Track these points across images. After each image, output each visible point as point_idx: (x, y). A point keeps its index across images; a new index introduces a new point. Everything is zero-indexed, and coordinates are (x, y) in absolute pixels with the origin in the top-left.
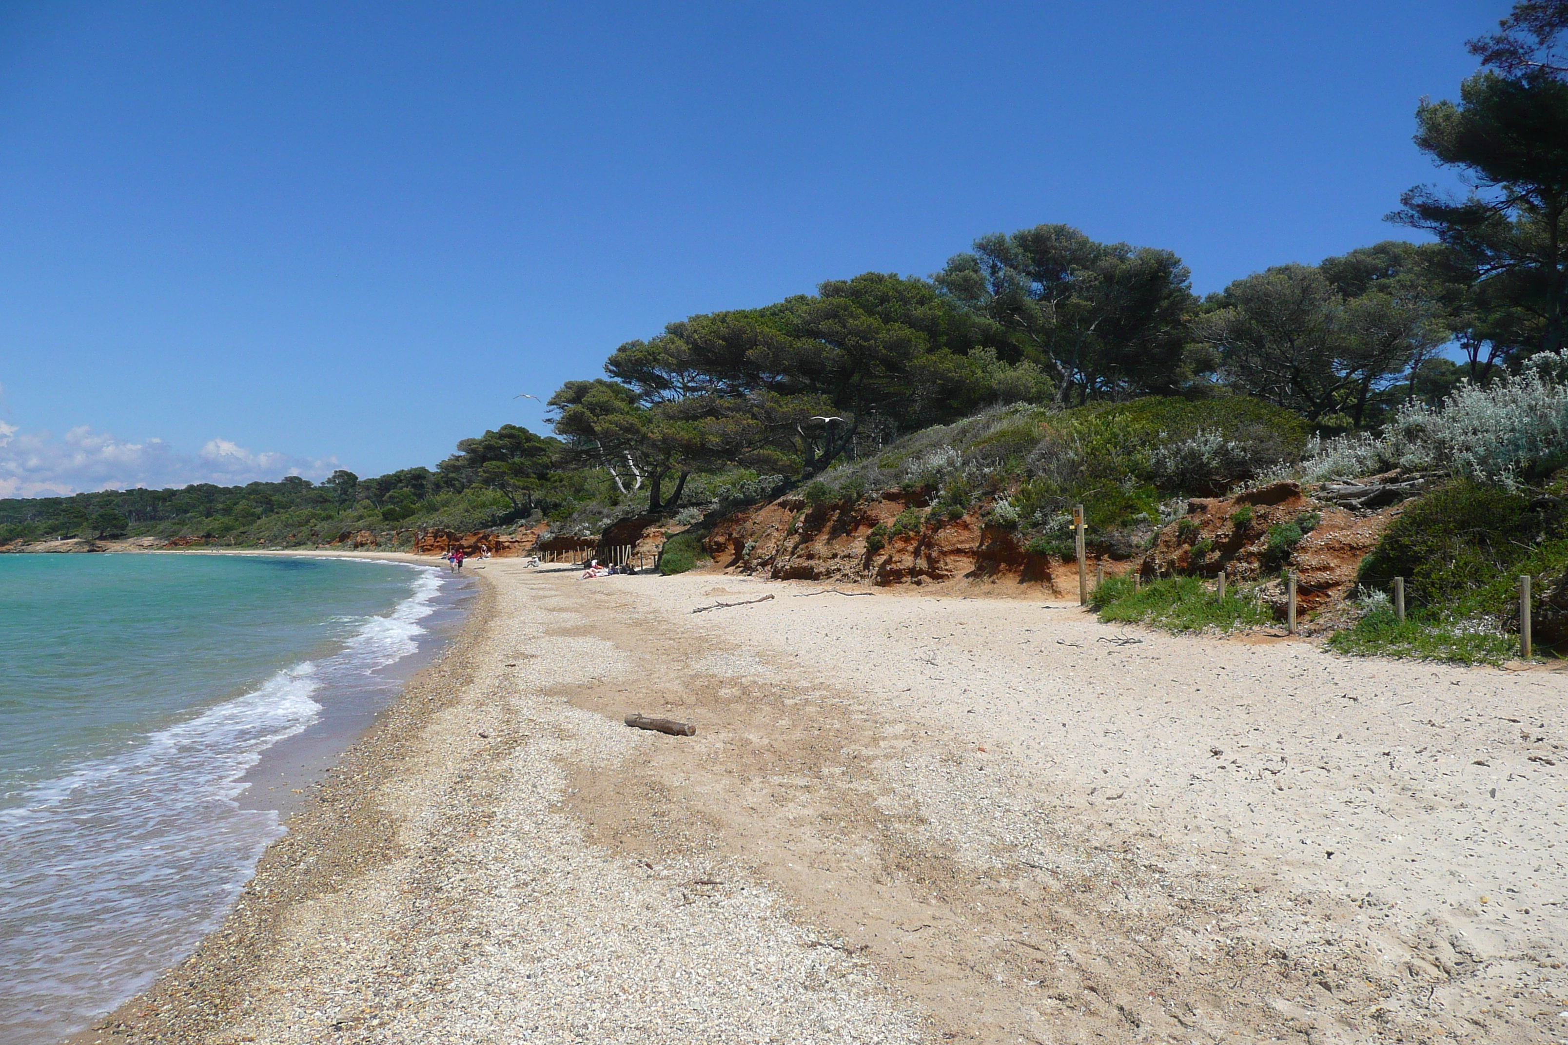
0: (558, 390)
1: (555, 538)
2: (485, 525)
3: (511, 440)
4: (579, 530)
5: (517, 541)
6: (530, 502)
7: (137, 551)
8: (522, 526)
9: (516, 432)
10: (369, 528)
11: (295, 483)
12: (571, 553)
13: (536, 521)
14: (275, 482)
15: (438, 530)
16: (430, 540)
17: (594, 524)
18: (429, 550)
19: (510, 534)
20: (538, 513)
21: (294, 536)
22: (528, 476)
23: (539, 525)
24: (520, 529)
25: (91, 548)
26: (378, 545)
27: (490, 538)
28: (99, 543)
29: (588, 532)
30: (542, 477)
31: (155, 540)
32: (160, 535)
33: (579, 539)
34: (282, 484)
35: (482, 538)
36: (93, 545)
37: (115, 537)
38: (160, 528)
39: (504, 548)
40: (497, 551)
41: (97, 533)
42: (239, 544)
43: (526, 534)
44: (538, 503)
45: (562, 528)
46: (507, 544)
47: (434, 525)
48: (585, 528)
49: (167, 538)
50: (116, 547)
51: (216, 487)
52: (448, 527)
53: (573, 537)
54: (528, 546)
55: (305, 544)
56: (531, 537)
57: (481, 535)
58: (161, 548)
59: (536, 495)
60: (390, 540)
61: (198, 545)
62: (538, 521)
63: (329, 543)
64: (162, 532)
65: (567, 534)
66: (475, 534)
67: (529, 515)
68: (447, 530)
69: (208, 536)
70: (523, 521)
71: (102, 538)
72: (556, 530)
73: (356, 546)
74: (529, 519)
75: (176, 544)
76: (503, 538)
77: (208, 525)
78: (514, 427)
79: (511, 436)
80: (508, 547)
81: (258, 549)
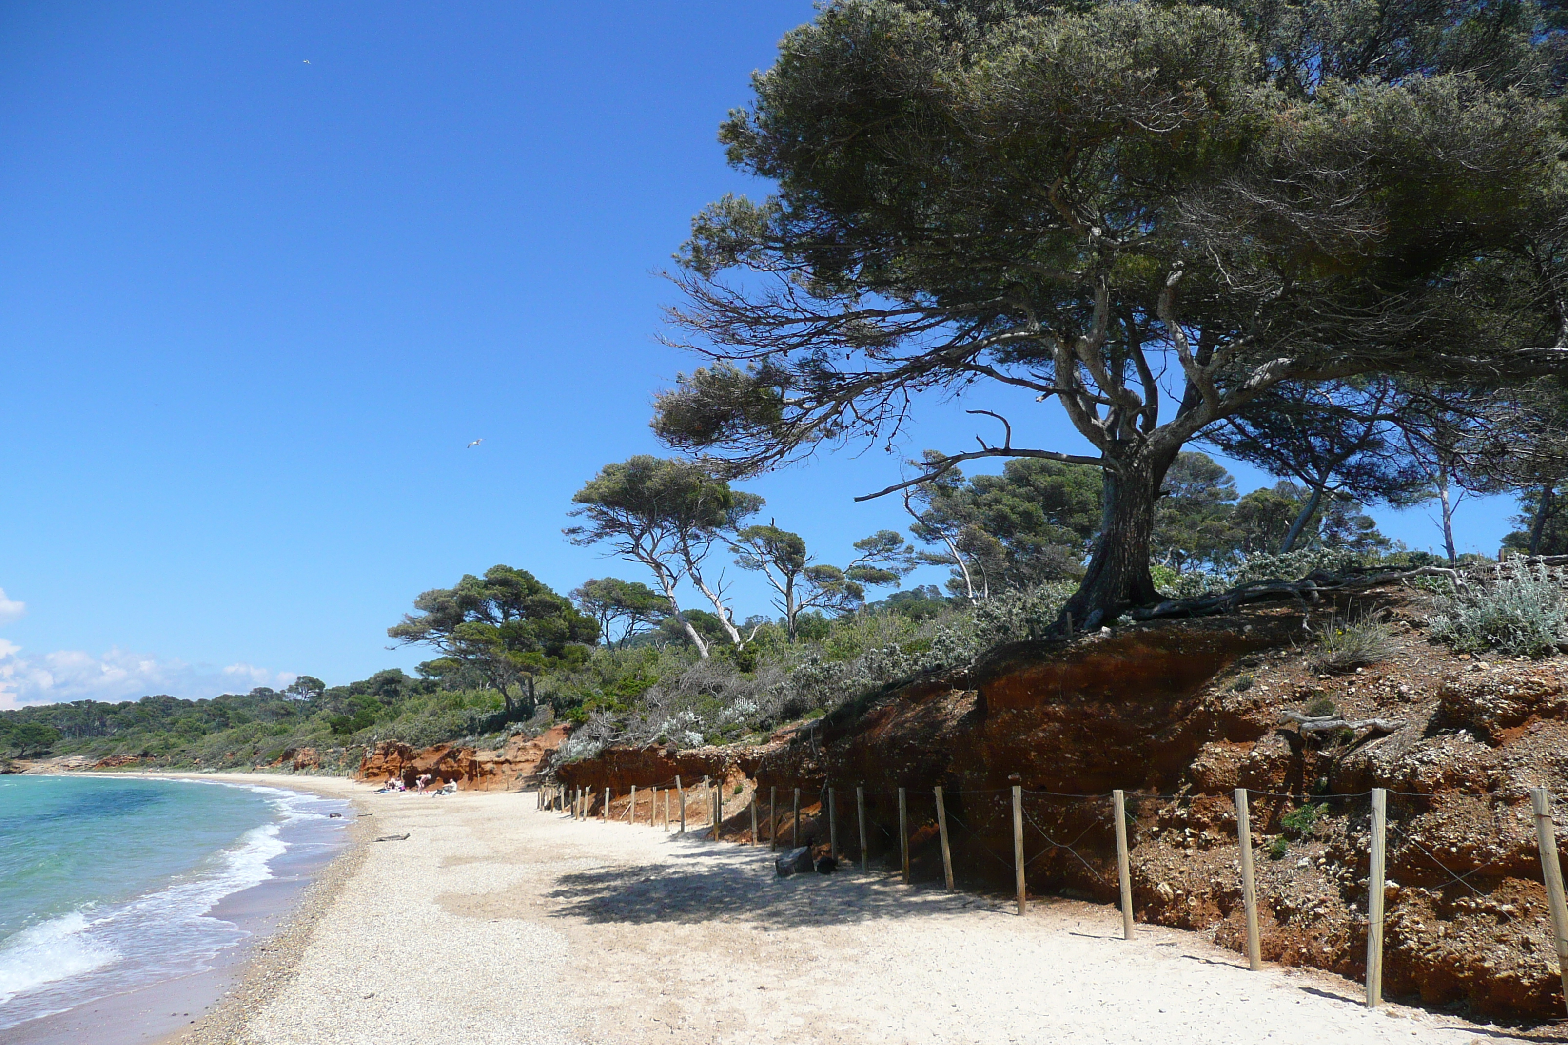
0: (592, 479)
1: (602, 755)
2: (455, 734)
3: (504, 589)
4: (672, 732)
5: (507, 761)
6: (532, 696)
7: (64, 773)
8: (518, 734)
9: (515, 579)
10: (315, 744)
11: (263, 694)
13: (543, 726)
14: (245, 694)
15: (390, 745)
16: (379, 761)
17: (710, 715)
18: (375, 775)
19: (495, 749)
20: (545, 712)
21: (233, 754)
22: (530, 648)
23: (547, 732)
24: (513, 740)
25: (7, 768)
26: (321, 766)
27: (461, 756)
28: (17, 763)
29: (697, 737)
30: (554, 651)
31: (83, 760)
32: (92, 753)
33: (671, 755)
34: (251, 696)
35: (448, 755)
36: (9, 765)
37: (38, 756)
38: (93, 745)
39: (483, 774)
40: (471, 778)
41: (18, 751)
42: (175, 765)
43: (524, 748)
44: (546, 698)
46: (488, 767)
47: (386, 736)
48: (686, 726)
49: (99, 757)
50: (35, 767)
51: (174, 699)
52: (401, 739)
53: (653, 750)
54: (528, 770)
55: (243, 764)
56: (535, 755)
57: (446, 752)
58: (90, 769)
59: (544, 684)
60: (338, 760)
61: (132, 765)
62: (546, 726)
63: (270, 763)
64: (95, 750)
65: (635, 741)
66: (438, 749)
67: (529, 718)
68: (400, 744)
69: (145, 754)
70: (520, 725)
71: (21, 757)
72: (605, 732)
73: (299, 767)
74: (529, 722)
75: (107, 764)
76: (482, 756)
77: (148, 741)
78: (510, 570)
79: (504, 583)
80: (491, 772)
81: (190, 770)
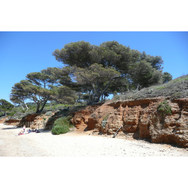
1: (9, 120)
3: (2, 102)
4: (15, 118)
6: (5, 113)
8: (3, 117)
9: (4, 100)
12: (13, 123)
13: (6, 117)
17: (19, 117)
30: (8, 109)
45: (11, 118)
56: (4, 120)
65: (12, 119)
